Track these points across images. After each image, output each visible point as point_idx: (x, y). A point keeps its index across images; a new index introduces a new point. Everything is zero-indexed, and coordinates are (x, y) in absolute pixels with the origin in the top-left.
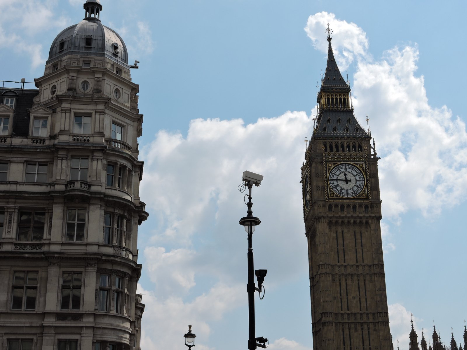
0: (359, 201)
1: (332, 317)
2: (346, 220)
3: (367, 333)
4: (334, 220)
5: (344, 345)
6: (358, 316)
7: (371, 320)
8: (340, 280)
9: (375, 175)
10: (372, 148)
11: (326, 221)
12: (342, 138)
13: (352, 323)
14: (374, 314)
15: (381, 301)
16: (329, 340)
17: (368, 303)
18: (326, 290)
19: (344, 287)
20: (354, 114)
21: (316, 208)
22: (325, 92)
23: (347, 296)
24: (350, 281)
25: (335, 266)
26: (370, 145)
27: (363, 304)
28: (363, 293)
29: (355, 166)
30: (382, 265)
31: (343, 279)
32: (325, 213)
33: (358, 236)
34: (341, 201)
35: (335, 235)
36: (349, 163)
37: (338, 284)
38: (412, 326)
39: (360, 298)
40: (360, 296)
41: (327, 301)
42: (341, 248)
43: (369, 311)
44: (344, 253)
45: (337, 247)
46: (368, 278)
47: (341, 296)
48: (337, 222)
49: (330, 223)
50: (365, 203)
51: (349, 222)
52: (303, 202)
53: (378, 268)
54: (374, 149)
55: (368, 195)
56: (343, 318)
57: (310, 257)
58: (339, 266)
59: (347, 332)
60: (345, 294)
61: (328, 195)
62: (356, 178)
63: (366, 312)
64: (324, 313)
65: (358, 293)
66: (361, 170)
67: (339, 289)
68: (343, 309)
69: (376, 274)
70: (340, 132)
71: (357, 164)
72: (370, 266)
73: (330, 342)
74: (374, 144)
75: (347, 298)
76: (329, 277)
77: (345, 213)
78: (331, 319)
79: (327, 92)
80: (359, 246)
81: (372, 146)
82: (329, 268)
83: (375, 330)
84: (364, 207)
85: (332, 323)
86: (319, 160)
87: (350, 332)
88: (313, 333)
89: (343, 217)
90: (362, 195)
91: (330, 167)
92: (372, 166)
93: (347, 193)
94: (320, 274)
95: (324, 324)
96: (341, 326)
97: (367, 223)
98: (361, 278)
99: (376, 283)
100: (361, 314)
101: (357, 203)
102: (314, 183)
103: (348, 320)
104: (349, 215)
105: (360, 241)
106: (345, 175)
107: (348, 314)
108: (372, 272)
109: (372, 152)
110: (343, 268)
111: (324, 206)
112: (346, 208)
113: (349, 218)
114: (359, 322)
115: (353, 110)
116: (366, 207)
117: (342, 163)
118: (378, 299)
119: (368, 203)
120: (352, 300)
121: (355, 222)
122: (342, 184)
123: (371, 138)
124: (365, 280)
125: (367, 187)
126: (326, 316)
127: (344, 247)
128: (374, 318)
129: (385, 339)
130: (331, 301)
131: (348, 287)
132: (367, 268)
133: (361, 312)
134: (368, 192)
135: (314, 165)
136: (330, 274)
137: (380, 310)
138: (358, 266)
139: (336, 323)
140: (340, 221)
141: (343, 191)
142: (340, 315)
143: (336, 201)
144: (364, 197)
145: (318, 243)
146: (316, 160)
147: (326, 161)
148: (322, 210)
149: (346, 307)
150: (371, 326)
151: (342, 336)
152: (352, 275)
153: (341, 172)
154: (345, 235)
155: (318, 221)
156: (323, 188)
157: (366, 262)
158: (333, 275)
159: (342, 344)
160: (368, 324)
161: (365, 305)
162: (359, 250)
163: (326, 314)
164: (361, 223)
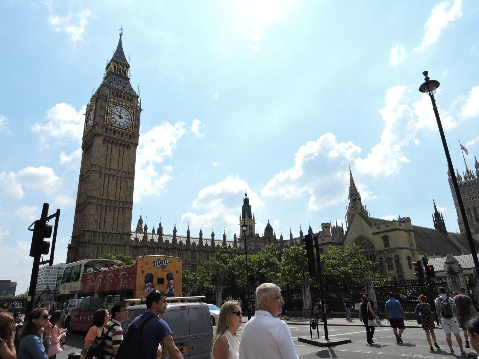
0: (127, 131)
1: (95, 200)
2: (115, 141)
3: (117, 213)
4: (107, 139)
5: (100, 220)
6: (113, 202)
7: (121, 206)
8: (105, 177)
9: (138, 119)
10: (139, 103)
11: (102, 138)
12: (121, 91)
13: (108, 206)
14: (124, 202)
15: (130, 195)
16: (90, 215)
17: (121, 195)
18: (94, 182)
19: (106, 182)
20: (130, 81)
21: (97, 128)
22: (114, 62)
23: (108, 188)
24: (112, 179)
25: (103, 168)
26: (138, 101)
27: (118, 195)
28: (118, 188)
29: (127, 110)
30: (134, 173)
31: (107, 177)
32: (102, 133)
33: (122, 153)
34: (115, 128)
35: (106, 148)
36: (124, 107)
37: (103, 179)
38: (141, 215)
39: (116, 191)
40: (116, 190)
41: (93, 189)
42: (109, 157)
43: (120, 200)
44: (110, 161)
45: (107, 156)
46: (123, 179)
47: (104, 187)
48: (109, 141)
49: (104, 140)
51: (117, 143)
52: (85, 126)
53: (131, 174)
54: (140, 104)
55: (132, 129)
56: (102, 202)
57: (83, 162)
58: (106, 169)
59: (104, 211)
60: (107, 187)
61: (107, 122)
62: (126, 117)
63: (119, 200)
64: (90, 197)
65: (115, 188)
66: (131, 113)
67: (103, 183)
68: (103, 196)
69: (130, 178)
70: (120, 87)
71: (129, 110)
72: (126, 173)
73: (91, 216)
74: (141, 101)
75: (108, 190)
76: (98, 173)
77: (116, 136)
78: (94, 201)
79: (115, 63)
80: (121, 159)
81: (139, 102)
82: (98, 168)
83: (123, 213)
84: (129, 135)
85: (95, 203)
86: (104, 99)
87: (106, 212)
88: (76, 211)
89: (114, 139)
90: (129, 128)
91: (111, 105)
92: (137, 113)
93: (120, 124)
94: (91, 171)
95: (89, 203)
96: (100, 207)
97: (129, 146)
98: (119, 179)
99: (129, 184)
100: (115, 201)
102: (98, 112)
103: (106, 204)
104: (118, 138)
105: (122, 156)
106: (120, 113)
107: (107, 200)
108: (127, 176)
109: (139, 105)
110: (108, 170)
111: (102, 128)
112: (117, 133)
113: (118, 140)
114: (113, 206)
115: (129, 79)
116: (130, 136)
117: (119, 105)
118: (128, 193)
119: (131, 134)
120: (111, 191)
121: (121, 144)
122: (117, 118)
123: (139, 97)
124: (121, 181)
125: (133, 124)
126: (91, 198)
127: (111, 157)
128: (123, 205)
129: (128, 219)
130: (96, 190)
131: (109, 183)
132: (124, 173)
133: (115, 200)
134: (133, 127)
135: (100, 101)
136: (99, 172)
137: (128, 200)
138: (118, 171)
139: (97, 205)
140: (111, 140)
141: (117, 122)
142: (101, 199)
143: (111, 127)
144: (129, 129)
145: (94, 151)
146: (102, 98)
147: (109, 101)
148: (101, 130)
149: (106, 195)
150: (121, 209)
151: (100, 214)
152: (113, 176)
153: (117, 111)
154: (112, 150)
155: (96, 136)
156: (104, 117)
157: (124, 170)
158: (100, 173)
159: (99, 219)
160: (119, 208)
161: (119, 196)
162: (121, 162)
163: (91, 197)
164: (125, 145)
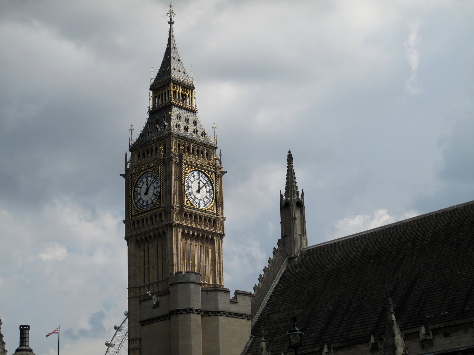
0: (154, 211)
4: (139, 238)
11: (133, 240)
25: (141, 287)
29: (153, 172)
33: (160, 249)
34: (141, 216)
35: (142, 253)
36: (148, 170)
42: (147, 266)
44: (149, 271)
45: (144, 266)
48: (142, 240)
49: (137, 241)
50: (159, 212)
51: (150, 237)
55: (161, 202)
62: (154, 186)
66: (157, 174)
77: (146, 228)
80: (160, 260)
84: (158, 216)
89: (145, 233)
90: (157, 203)
92: (167, 167)
97: (164, 233)
101: (153, 214)
104: (149, 229)
106: (146, 185)
112: (145, 222)
117: (143, 172)
119: (161, 212)
125: (161, 193)
127: (149, 264)
134: (161, 198)
138: (157, 283)
140: (144, 238)
141: (144, 204)
143: (138, 217)
144: (158, 205)
147: (131, 175)
153: (143, 183)
154: (150, 251)
162: (160, 265)
164: (159, 234)
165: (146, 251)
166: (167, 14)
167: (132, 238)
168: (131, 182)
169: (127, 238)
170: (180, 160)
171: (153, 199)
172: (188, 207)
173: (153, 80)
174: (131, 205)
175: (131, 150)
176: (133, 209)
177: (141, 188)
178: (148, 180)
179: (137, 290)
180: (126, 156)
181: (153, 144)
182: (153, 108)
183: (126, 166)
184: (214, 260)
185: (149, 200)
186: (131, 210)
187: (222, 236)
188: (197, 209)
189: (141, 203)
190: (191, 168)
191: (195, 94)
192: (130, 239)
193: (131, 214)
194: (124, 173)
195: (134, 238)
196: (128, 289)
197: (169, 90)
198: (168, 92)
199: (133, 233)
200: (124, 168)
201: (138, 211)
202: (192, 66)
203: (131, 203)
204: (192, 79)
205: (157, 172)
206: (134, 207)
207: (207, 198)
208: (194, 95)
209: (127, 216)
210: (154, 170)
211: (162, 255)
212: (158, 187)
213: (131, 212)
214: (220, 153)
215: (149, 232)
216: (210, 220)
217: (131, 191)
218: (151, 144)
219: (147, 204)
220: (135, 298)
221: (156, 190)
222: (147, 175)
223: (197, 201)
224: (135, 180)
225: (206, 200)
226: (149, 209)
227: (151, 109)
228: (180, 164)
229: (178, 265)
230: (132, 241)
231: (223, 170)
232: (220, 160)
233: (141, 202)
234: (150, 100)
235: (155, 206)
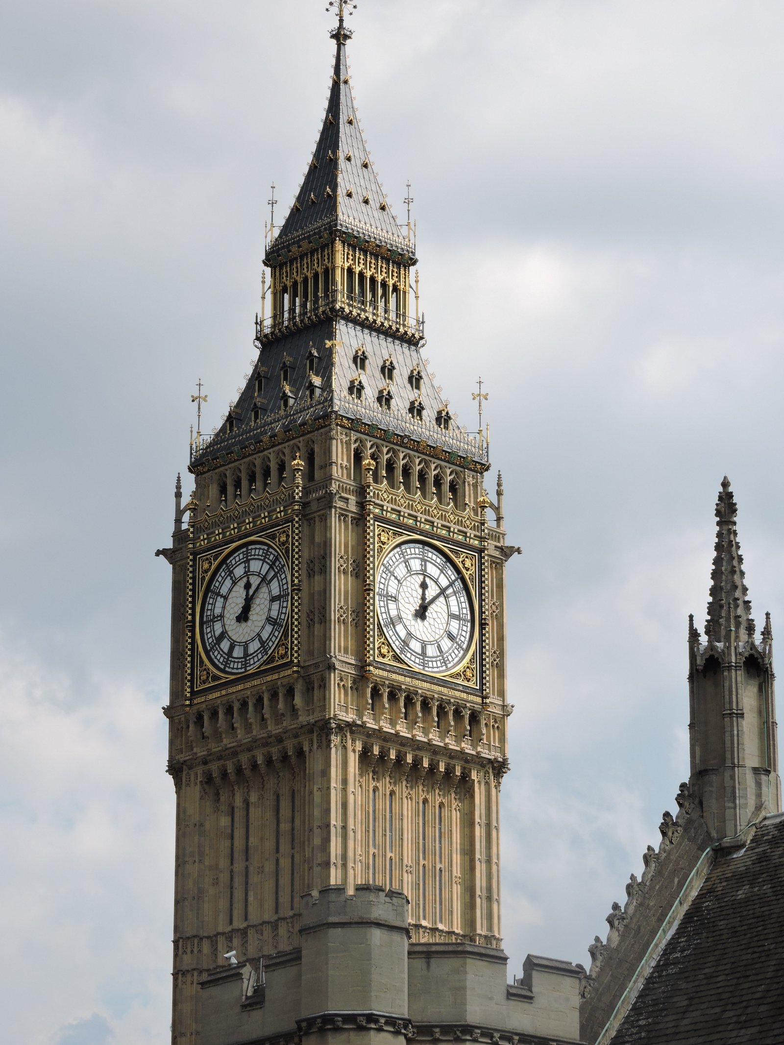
0: (269, 678)
4: (214, 767)
11: (196, 775)
33: (285, 808)
34: (224, 692)
35: (224, 821)
36: (252, 538)
42: (239, 864)
44: (246, 883)
45: (231, 863)
48: (224, 774)
49: (209, 780)
50: (285, 681)
51: (254, 765)
55: (293, 647)
58: (230, 937)
62: (271, 592)
77: (239, 735)
80: (285, 847)
84: (281, 695)
89: (236, 752)
90: (279, 652)
92: (316, 528)
101: (264, 688)
104: (248, 738)
105: (288, 826)
110: (239, 941)
112: (237, 713)
116: (289, 694)
117: (234, 545)
119: (292, 680)
127: (247, 859)
134: (291, 635)
138: (275, 925)
140: (231, 769)
141: (236, 652)
143: (212, 696)
144: (282, 657)
147: (195, 554)
153: (234, 583)
154: (251, 815)
162: (285, 863)
164: (285, 758)
165: (239, 814)
166: (328, 7)
167: (190, 768)
168: (194, 578)
169: (175, 769)
170: (362, 505)
171: (265, 635)
172: (382, 667)
173: (276, 233)
174: (192, 656)
175: (195, 467)
176: (197, 672)
177: (226, 598)
178: (249, 571)
179: (206, 948)
180: (178, 487)
181: (271, 450)
182: (274, 326)
183: (178, 521)
184: (469, 851)
185: (253, 640)
186: (192, 674)
187: (499, 768)
188: (414, 675)
189: (226, 650)
190: (396, 534)
191: (417, 282)
192: (184, 773)
193: (192, 687)
194: (169, 544)
195: (199, 770)
196: (176, 942)
197: (329, 265)
198: (326, 271)
199: (195, 750)
200: (172, 528)
201: (216, 678)
202: (408, 186)
203: (192, 650)
204: (410, 229)
205: (283, 544)
206: (202, 662)
207: (451, 637)
208: (413, 285)
209: (175, 694)
210: (273, 537)
211: (293, 829)
212: (283, 596)
213: (192, 681)
214: (499, 485)
215: (250, 750)
216: (457, 713)
217: (193, 609)
218: (264, 450)
219: (246, 654)
220: (196, 973)
221: (276, 606)
222: (247, 554)
223: (415, 646)
224: (206, 571)
225: (446, 644)
226: (251, 670)
227: (267, 331)
228: (360, 520)
229: (345, 865)
230: (192, 778)
231: (508, 542)
232: (497, 509)
233: (225, 645)
234: (263, 298)
235: (271, 659)
